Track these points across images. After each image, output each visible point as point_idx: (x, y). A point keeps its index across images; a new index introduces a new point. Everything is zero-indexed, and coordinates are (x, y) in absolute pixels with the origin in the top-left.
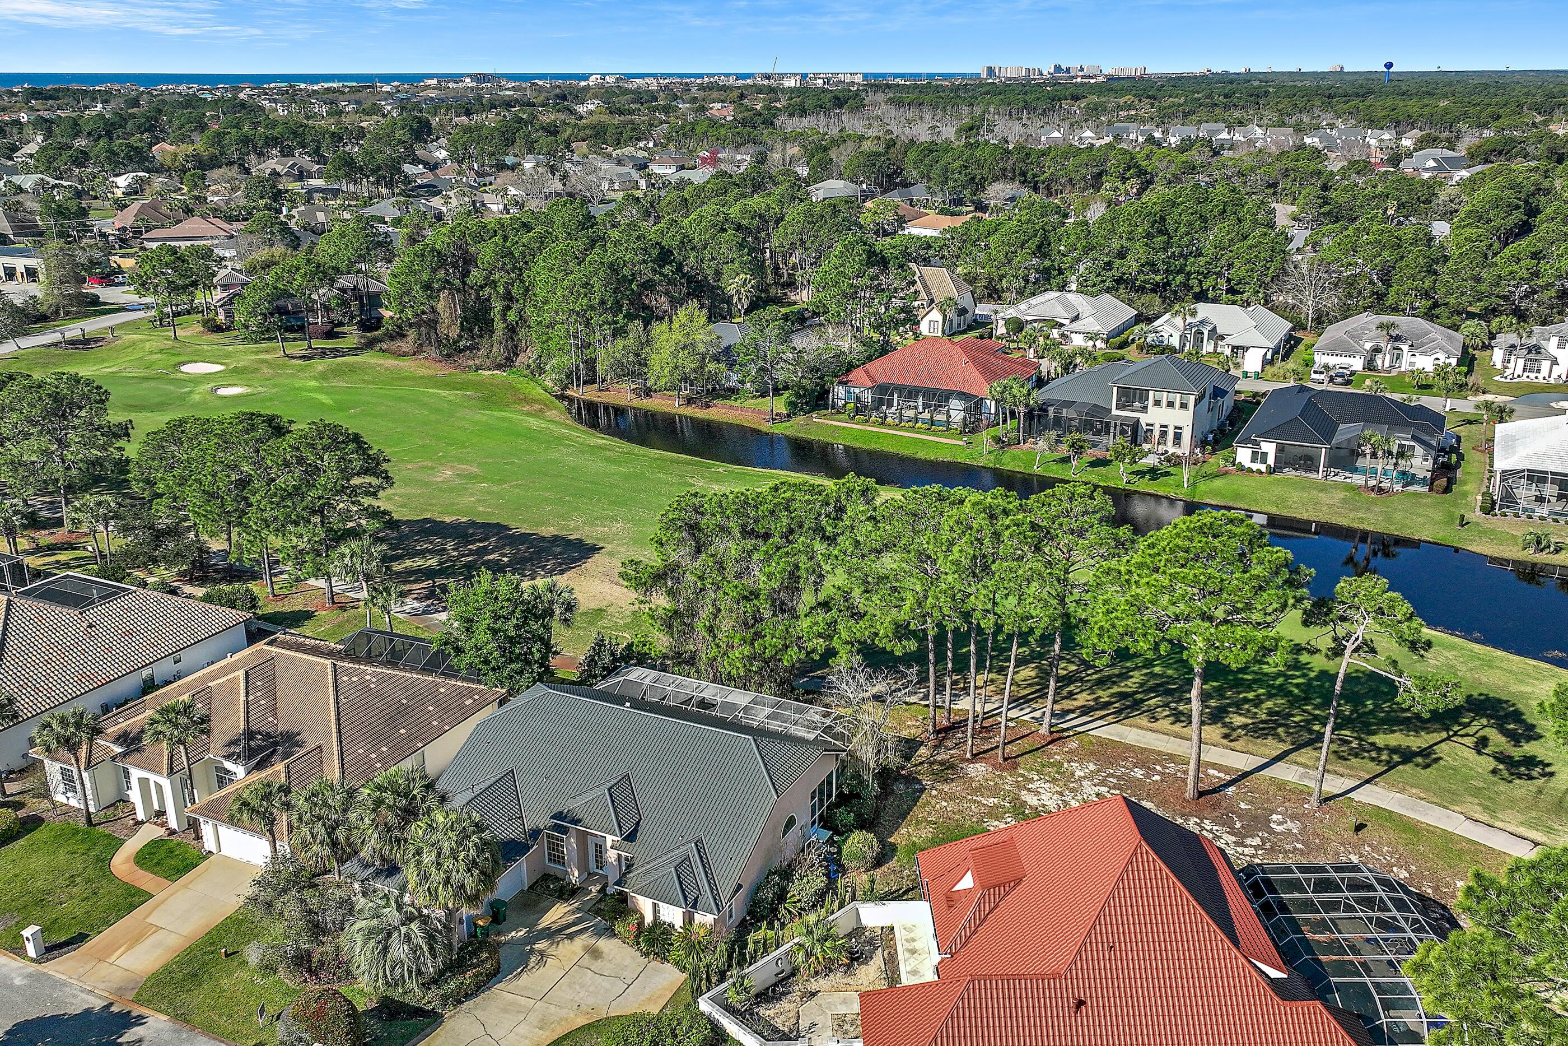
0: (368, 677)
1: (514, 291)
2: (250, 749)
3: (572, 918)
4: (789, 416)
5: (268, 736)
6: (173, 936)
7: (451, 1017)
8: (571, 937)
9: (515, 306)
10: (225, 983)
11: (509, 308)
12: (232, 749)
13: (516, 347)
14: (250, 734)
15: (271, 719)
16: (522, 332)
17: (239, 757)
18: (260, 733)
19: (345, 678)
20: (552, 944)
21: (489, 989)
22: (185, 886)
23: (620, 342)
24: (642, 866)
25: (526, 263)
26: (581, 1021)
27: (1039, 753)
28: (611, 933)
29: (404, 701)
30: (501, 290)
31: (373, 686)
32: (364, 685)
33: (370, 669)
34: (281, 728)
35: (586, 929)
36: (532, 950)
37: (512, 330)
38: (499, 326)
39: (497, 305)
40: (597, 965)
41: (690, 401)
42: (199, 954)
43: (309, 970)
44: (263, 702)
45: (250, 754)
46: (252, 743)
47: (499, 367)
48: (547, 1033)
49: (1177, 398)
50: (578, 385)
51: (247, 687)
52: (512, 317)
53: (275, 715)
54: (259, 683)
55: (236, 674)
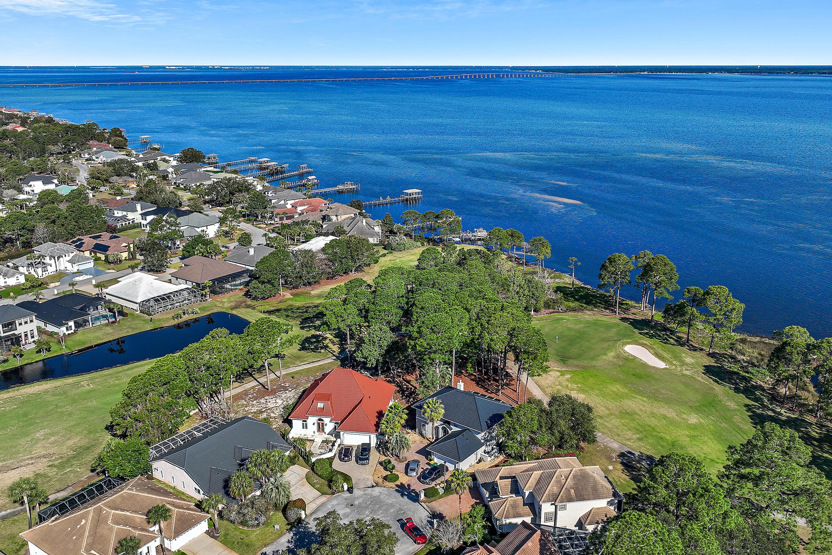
49: (28, 319)
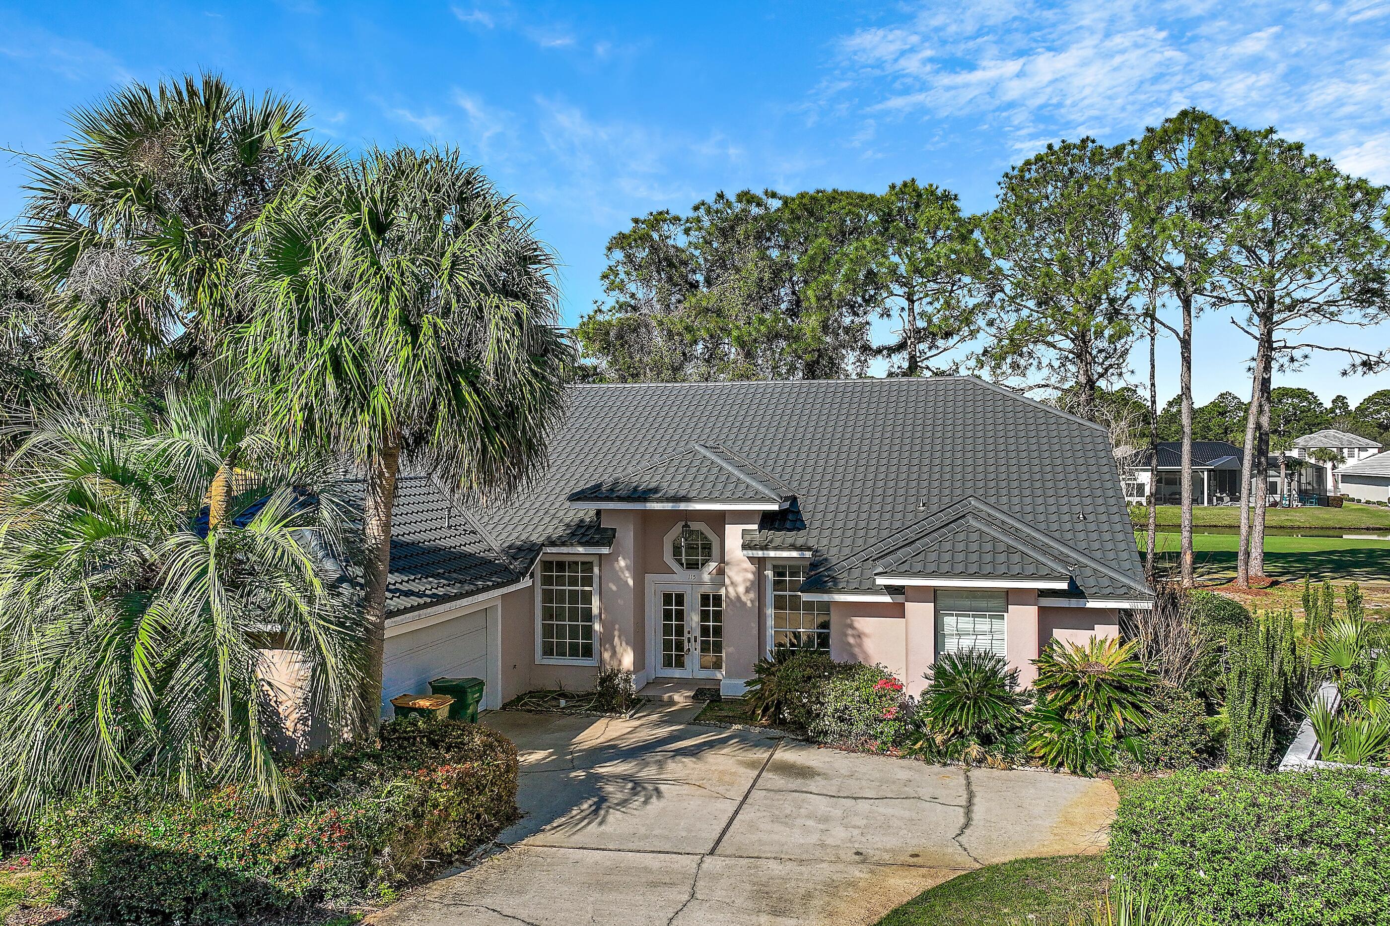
3: (662, 731)
8: (692, 752)
21: (502, 847)
26: (907, 884)
35: (720, 741)
36: (597, 779)
40: (818, 785)
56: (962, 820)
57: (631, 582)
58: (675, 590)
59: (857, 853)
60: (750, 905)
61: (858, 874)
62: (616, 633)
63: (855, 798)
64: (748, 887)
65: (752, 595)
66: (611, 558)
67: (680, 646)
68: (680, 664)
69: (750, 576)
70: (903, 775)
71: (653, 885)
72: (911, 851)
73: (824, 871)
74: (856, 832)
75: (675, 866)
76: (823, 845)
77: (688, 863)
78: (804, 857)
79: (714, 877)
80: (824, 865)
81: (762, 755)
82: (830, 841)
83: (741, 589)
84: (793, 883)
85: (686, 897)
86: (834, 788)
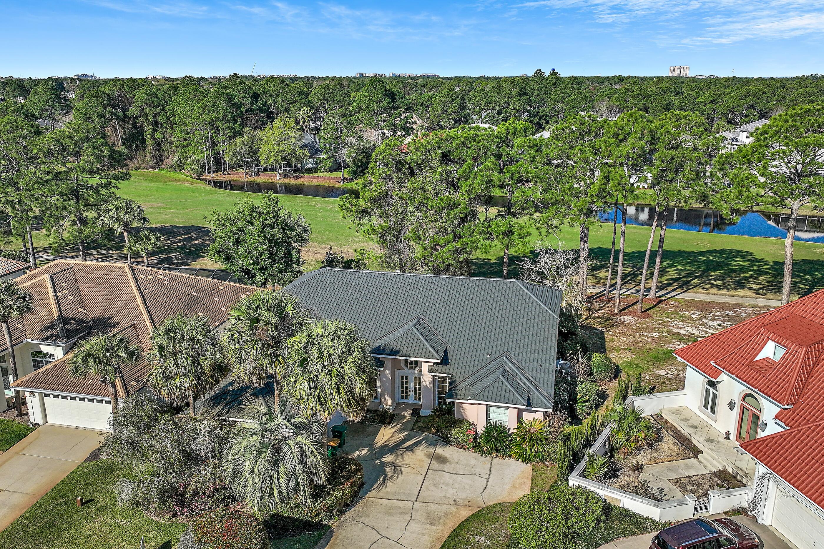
0: (161, 277)
1: (160, 119)
2: (67, 331)
3: (402, 436)
4: (352, 179)
5: (80, 321)
6: (16, 495)
7: (339, 527)
8: (410, 449)
9: (160, 130)
10: (88, 529)
11: (156, 131)
12: (50, 332)
13: (162, 156)
14: (64, 320)
15: (80, 310)
16: (165, 147)
17: (58, 337)
18: (74, 320)
19: (142, 276)
20: (397, 456)
21: (361, 498)
22: (19, 453)
23: (239, 140)
24: (464, 380)
25: (166, 102)
26: (465, 513)
27: (656, 308)
28: (446, 441)
29: (195, 294)
30: (151, 119)
31: (166, 282)
32: (161, 283)
33: (161, 272)
34: (91, 315)
35: (420, 442)
36: (383, 464)
37: (158, 145)
38: (150, 143)
39: (148, 129)
40: (447, 467)
41: (285, 176)
42: (50, 506)
43: (181, 503)
44: (70, 298)
45: (69, 335)
46: (68, 327)
47: (152, 167)
48: (440, 528)
50: (210, 173)
51: (54, 286)
52: (158, 135)
53: (84, 307)
54: (64, 284)
55: (41, 278)
56: (485, 486)
57: (390, 378)
58: (405, 375)
59: (454, 501)
60: (425, 521)
61: (453, 509)
62: (386, 394)
63: (457, 474)
64: (425, 514)
65: (431, 385)
66: (385, 370)
67: (407, 393)
68: (407, 398)
69: (431, 380)
70: (473, 461)
71: (401, 513)
72: (468, 499)
73: (445, 508)
74: (455, 491)
75: (407, 506)
76: (445, 497)
77: (410, 504)
78: (440, 502)
79: (417, 510)
80: (445, 506)
81: (431, 450)
82: (448, 496)
83: (428, 383)
84: (436, 513)
85: (410, 518)
86: (452, 469)
